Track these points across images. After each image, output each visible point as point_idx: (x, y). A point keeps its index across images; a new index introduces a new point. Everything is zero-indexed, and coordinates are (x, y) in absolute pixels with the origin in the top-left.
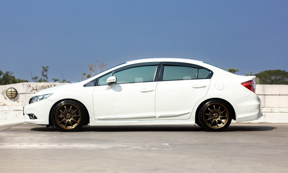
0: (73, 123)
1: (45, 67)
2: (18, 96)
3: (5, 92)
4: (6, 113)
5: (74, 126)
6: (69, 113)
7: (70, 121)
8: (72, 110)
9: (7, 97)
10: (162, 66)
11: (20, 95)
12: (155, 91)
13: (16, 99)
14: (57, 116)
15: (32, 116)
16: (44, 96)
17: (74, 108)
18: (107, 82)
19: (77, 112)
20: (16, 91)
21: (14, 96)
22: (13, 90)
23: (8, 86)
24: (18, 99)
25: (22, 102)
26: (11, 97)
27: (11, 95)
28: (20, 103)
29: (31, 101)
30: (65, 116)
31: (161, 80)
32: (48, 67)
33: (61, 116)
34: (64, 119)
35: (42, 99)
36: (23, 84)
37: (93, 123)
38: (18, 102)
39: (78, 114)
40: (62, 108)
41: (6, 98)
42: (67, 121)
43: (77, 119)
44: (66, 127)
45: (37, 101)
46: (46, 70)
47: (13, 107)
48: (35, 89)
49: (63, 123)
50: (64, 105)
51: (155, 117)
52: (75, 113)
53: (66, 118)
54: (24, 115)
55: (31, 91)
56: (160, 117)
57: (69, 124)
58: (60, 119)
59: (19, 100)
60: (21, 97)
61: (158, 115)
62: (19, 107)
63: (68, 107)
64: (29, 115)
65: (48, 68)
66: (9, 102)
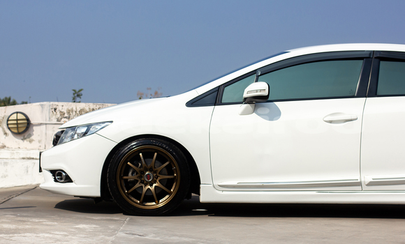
0: (160, 194)
1: (77, 90)
2: (30, 129)
3: (6, 120)
4: (6, 164)
5: (163, 202)
6: (151, 170)
7: (152, 188)
8: (158, 163)
9: (8, 131)
10: (374, 62)
11: (35, 128)
12: (360, 119)
13: (26, 134)
14: (121, 178)
15: (60, 174)
16: (89, 126)
17: (161, 159)
18: (245, 95)
19: (168, 167)
20: (28, 119)
21: (23, 128)
22: (20, 117)
23: (10, 109)
24: (30, 136)
25: (40, 142)
26: (16, 131)
27: (17, 128)
28: (35, 145)
29: (57, 140)
30: (140, 177)
31: (374, 93)
32: (81, 90)
33: (130, 177)
34: (138, 185)
35: (85, 134)
36: (42, 105)
37: (207, 194)
38: (30, 142)
39: (171, 173)
40: (134, 158)
41: (6, 134)
42: (145, 189)
43: (168, 184)
44: (142, 203)
45: (72, 138)
46: (78, 96)
47: (20, 151)
48: (66, 115)
49: (137, 194)
50: (139, 151)
51: (359, 184)
52: (165, 171)
53: (142, 182)
54: (40, 171)
55: (58, 120)
56: (370, 184)
57: (149, 198)
58: (129, 185)
59: (33, 137)
60: (37, 132)
61: (368, 178)
62: (32, 152)
63: (148, 155)
64: (53, 172)
65: (82, 92)
66: (12, 141)
